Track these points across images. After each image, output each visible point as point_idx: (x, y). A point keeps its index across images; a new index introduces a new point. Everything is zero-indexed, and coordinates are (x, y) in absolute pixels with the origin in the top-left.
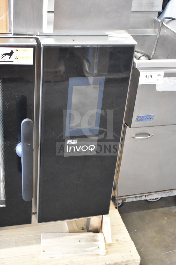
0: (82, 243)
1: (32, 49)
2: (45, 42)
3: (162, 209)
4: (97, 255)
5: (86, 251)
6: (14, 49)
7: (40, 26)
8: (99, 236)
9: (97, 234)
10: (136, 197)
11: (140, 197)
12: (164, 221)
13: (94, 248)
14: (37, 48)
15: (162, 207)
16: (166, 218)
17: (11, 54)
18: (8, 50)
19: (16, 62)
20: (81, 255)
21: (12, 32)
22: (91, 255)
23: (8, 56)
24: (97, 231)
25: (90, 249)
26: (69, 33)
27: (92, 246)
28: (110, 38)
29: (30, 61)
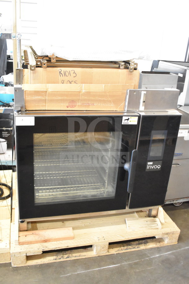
0: (149, 223)
1: (138, 117)
2: (143, 114)
3: (183, 210)
4: (157, 229)
5: (151, 227)
6: (130, 117)
7: (138, 108)
8: (157, 219)
9: (155, 218)
10: (171, 201)
11: (173, 201)
12: (186, 216)
13: (155, 225)
14: (139, 117)
15: (183, 209)
16: (186, 214)
17: (128, 120)
18: (127, 118)
19: (130, 123)
20: (149, 229)
21: (126, 110)
22: (154, 229)
23: (127, 121)
24: (155, 217)
25: (153, 225)
26: (150, 110)
27: (154, 224)
28: (168, 113)
29: (136, 123)
